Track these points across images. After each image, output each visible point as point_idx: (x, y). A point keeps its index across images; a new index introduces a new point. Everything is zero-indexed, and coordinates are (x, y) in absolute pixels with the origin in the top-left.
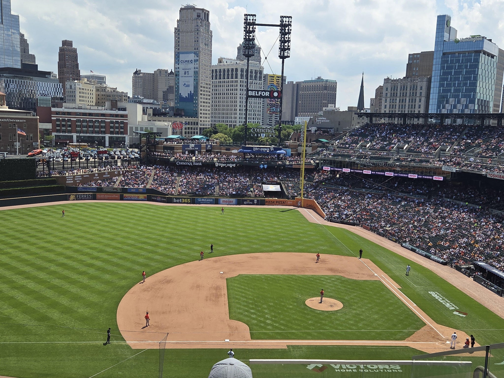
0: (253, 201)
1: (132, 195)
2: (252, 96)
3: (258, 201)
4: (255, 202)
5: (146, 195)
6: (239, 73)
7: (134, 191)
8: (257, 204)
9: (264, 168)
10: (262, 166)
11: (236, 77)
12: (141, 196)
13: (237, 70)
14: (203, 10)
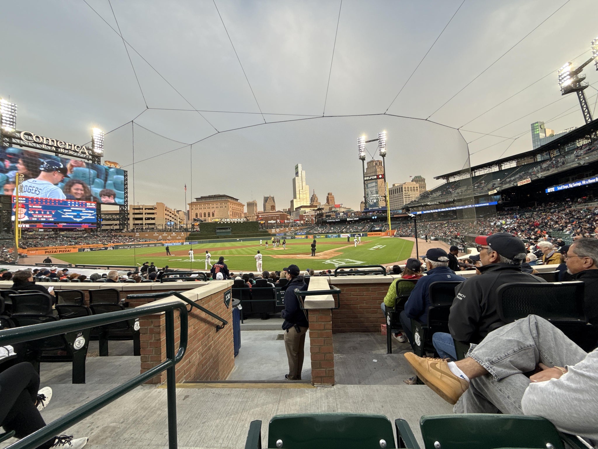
0: (360, 235)
1: (299, 236)
2: (367, 180)
3: (363, 234)
4: (361, 235)
5: (305, 236)
6: (404, 189)
7: (300, 234)
8: (363, 236)
9: (375, 218)
10: (373, 218)
11: (402, 191)
12: (303, 237)
13: (402, 188)
14: (378, 161)
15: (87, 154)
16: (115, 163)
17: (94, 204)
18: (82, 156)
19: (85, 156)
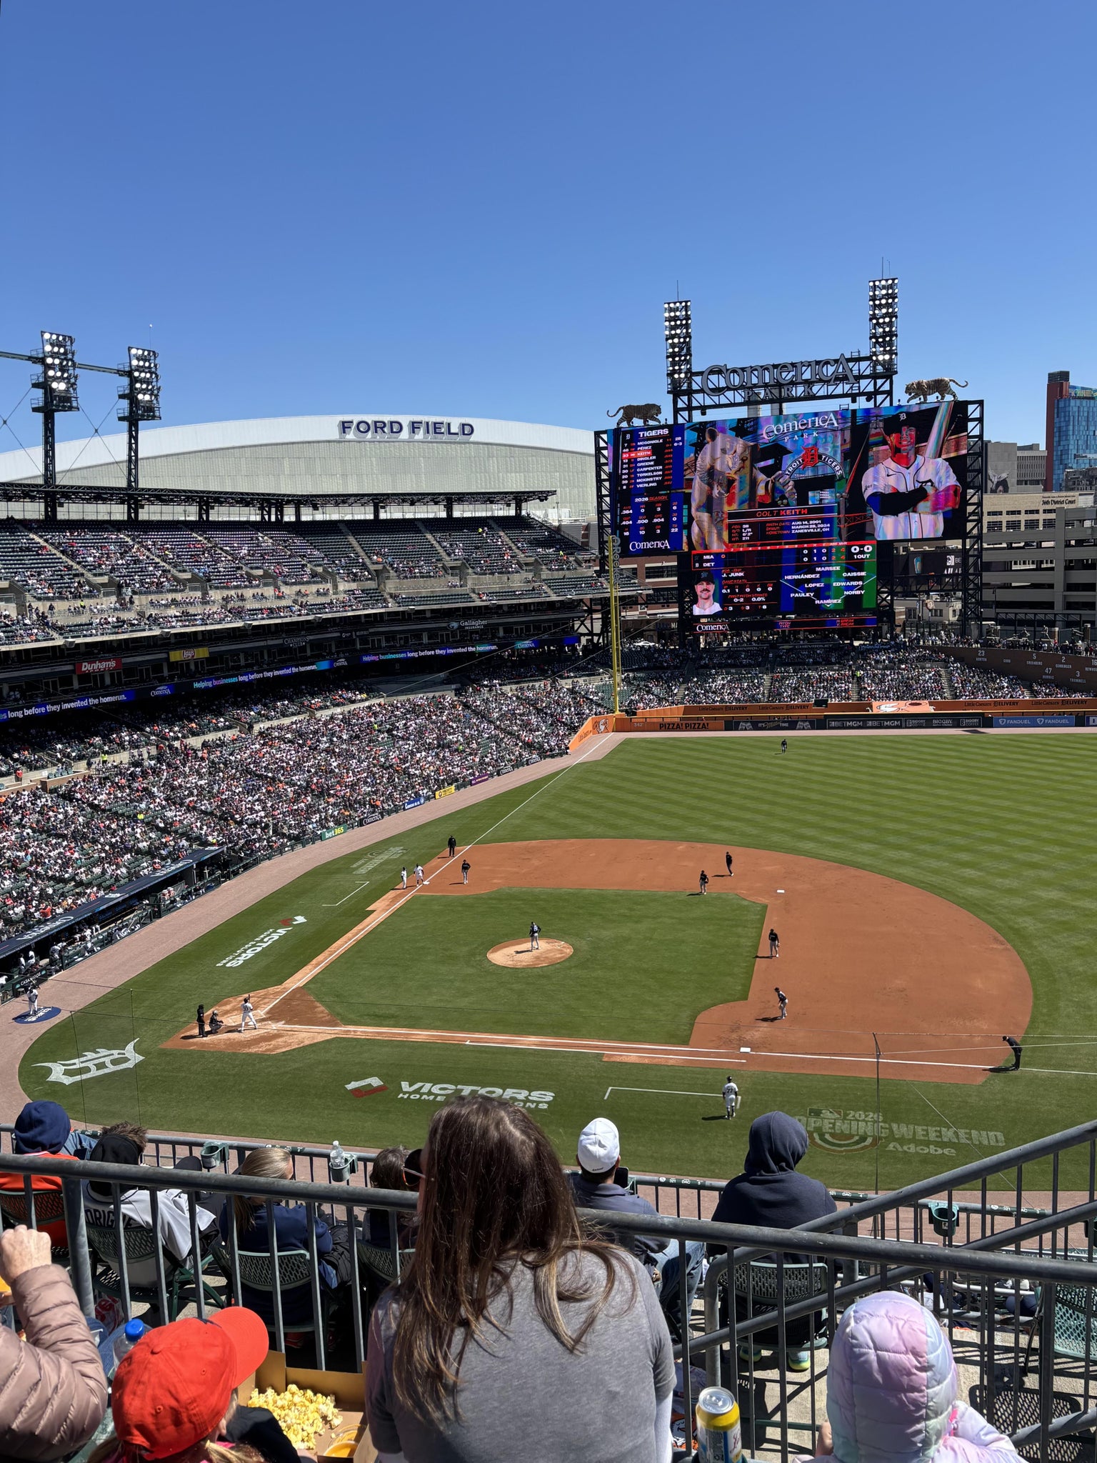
15: (852, 380)
16: (940, 386)
17: (871, 549)
18: (839, 391)
19: (847, 387)
